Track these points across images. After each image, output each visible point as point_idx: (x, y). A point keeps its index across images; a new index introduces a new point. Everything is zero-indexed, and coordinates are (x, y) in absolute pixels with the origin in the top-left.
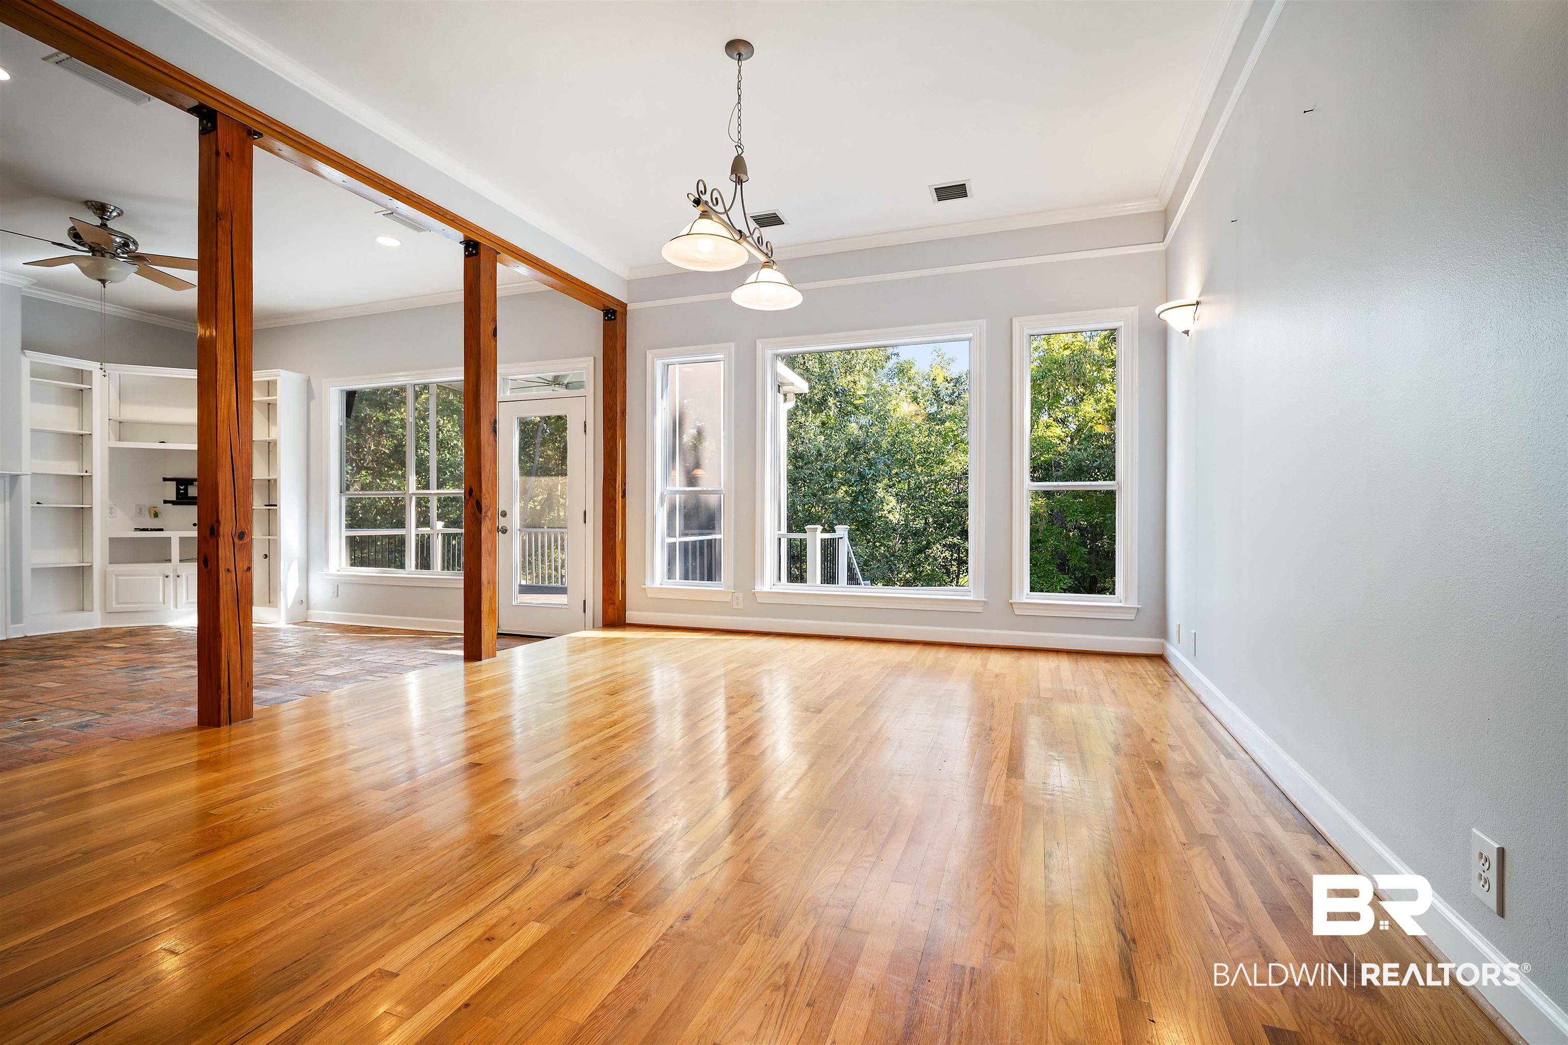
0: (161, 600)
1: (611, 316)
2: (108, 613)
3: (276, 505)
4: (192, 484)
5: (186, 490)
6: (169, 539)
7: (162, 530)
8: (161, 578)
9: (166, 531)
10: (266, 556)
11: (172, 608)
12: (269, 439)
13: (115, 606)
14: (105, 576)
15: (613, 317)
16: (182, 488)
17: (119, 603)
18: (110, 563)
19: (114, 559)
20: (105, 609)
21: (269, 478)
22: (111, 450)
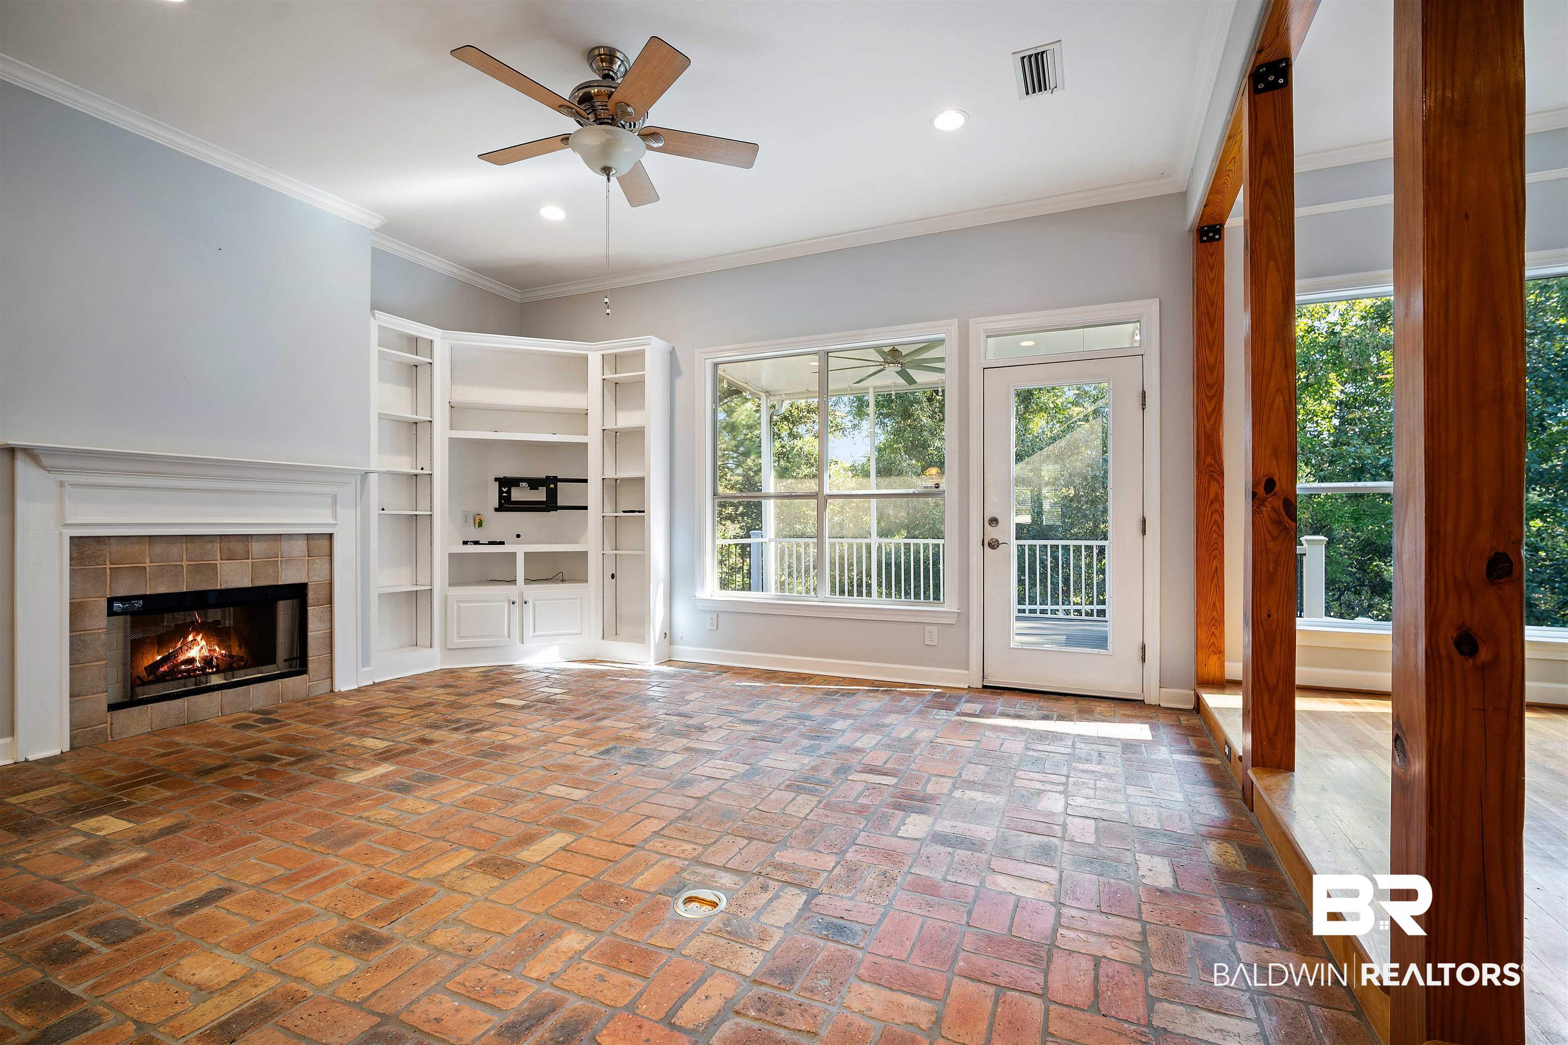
0: (506, 633)
1: (1214, 235)
2: (448, 649)
3: (644, 512)
4: (518, 485)
5: (509, 492)
6: (514, 555)
7: (502, 543)
8: (506, 604)
9: (507, 544)
10: (613, 576)
11: (518, 644)
12: (616, 427)
13: (456, 641)
14: (445, 600)
15: (1217, 237)
16: (505, 490)
17: (460, 637)
18: (450, 585)
19: (454, 582)
20: (446, 646)
21: (616, 477)
22: (452, 440)
